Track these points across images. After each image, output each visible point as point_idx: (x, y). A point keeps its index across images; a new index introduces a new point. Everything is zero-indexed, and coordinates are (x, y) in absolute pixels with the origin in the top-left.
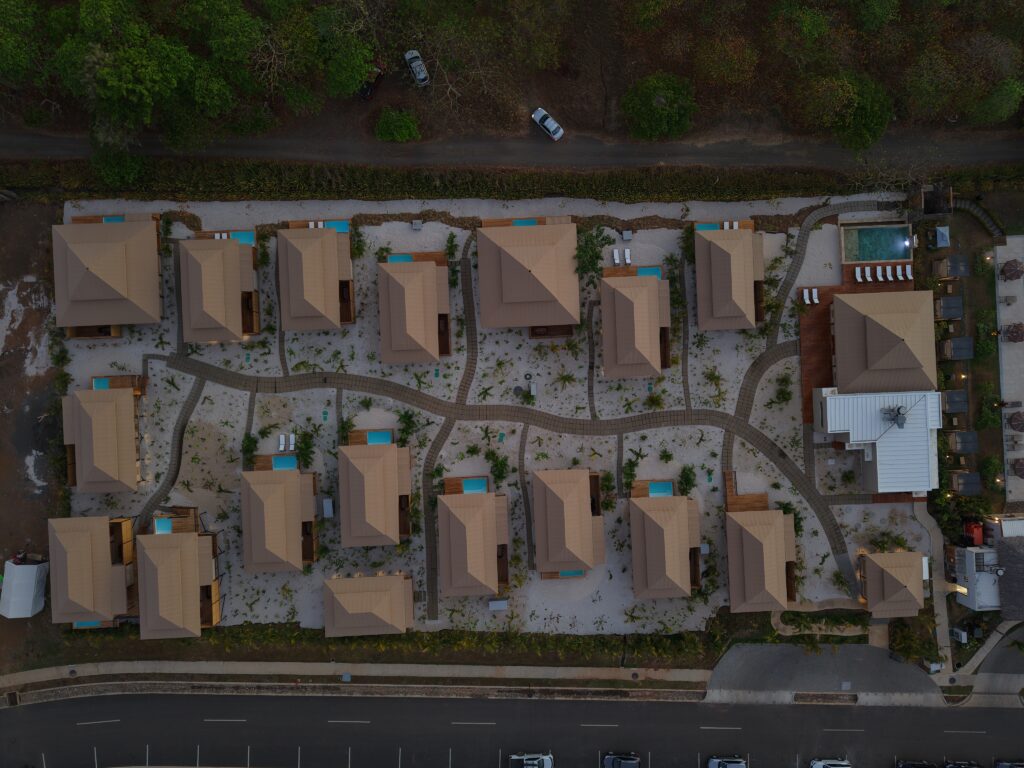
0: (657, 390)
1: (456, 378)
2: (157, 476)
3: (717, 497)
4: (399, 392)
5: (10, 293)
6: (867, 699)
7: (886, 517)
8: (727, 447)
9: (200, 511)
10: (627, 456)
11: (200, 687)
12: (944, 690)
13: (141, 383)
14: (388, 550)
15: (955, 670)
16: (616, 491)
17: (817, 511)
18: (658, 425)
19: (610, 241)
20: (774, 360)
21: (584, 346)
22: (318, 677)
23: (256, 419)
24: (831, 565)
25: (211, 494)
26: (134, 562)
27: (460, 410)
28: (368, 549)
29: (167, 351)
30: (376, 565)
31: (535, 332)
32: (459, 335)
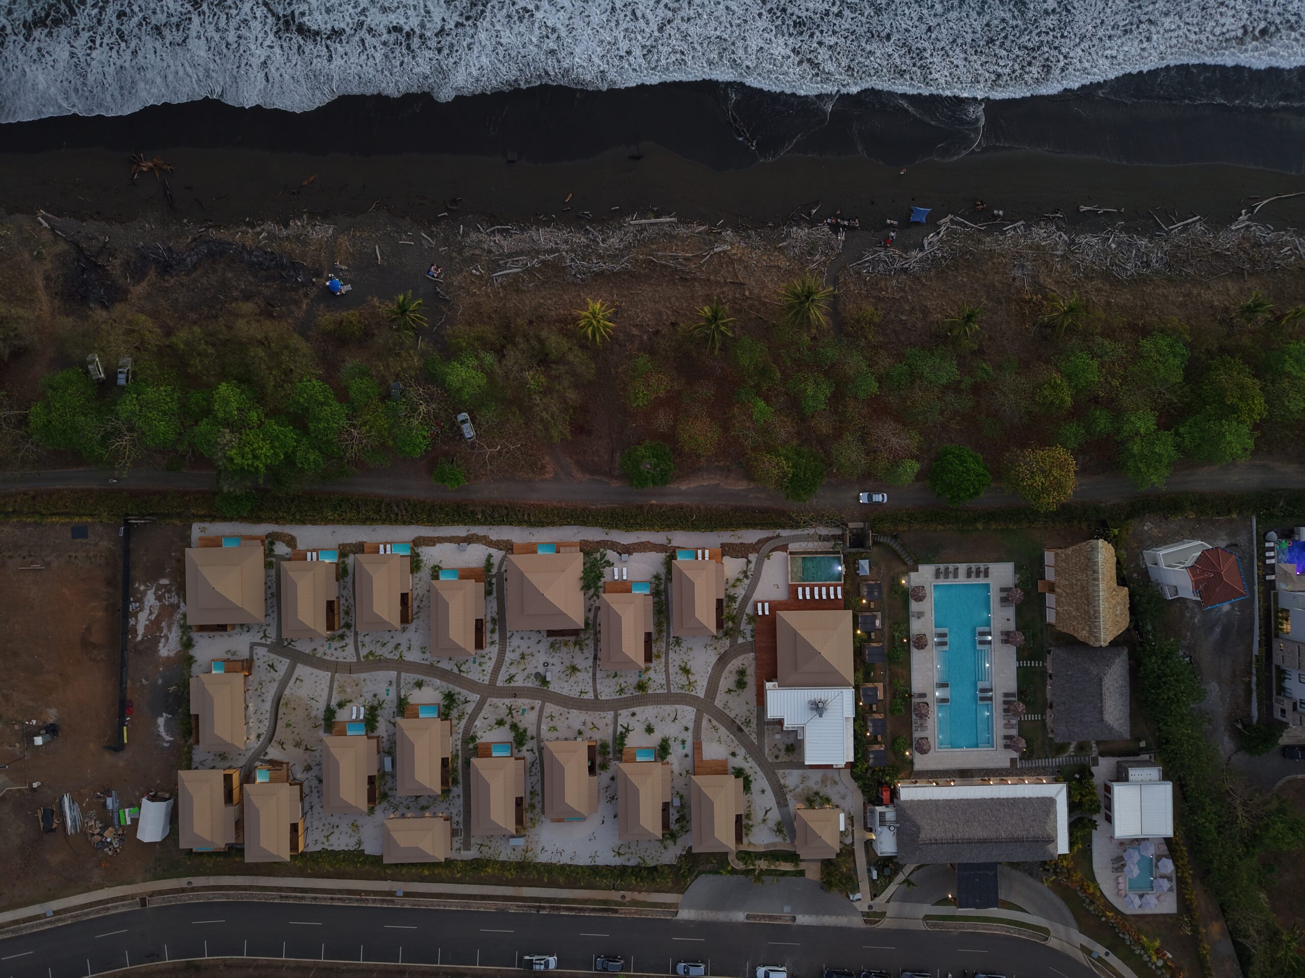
0: (645, 677)
1: (489, 666)
2: (259, 736)
3: (689, 761)
4: (444, 675)
5: (149, 592)
6: (803, 920)
7: (819, 780)
8: (698, 722)
9: (290, 765)
10: (620, 729)
11: (287, 897)
12: (864, 914)
13: (247, 666)
14: (434, 798)
15: (872, 899)
16: (611, 756)
17: (766, 774)
18: (646, 704)
19: (609, 564)
20: (735, 656)
21: (590, 642)
22: (377, 892)
23: (335, 693)
24: (775, 815)
25: (300, 751)
26: (241, 802)
27: (491, 690)
28: (417, 797)
29: (269, 642)
30: (424, 808)
31: (551, 633)
32: (493, 631)
